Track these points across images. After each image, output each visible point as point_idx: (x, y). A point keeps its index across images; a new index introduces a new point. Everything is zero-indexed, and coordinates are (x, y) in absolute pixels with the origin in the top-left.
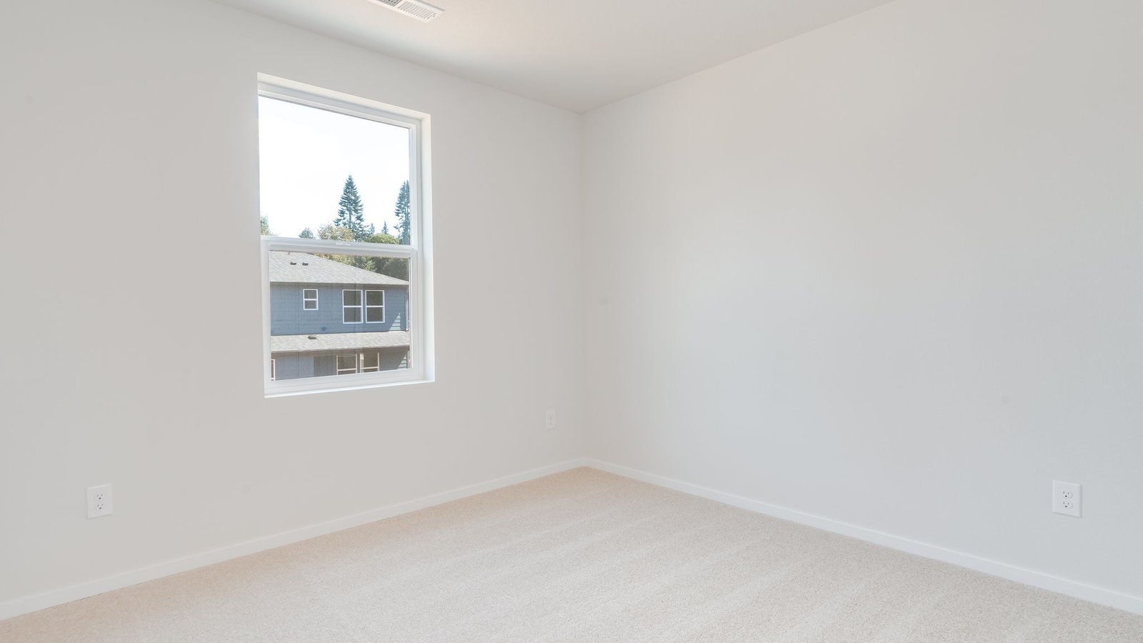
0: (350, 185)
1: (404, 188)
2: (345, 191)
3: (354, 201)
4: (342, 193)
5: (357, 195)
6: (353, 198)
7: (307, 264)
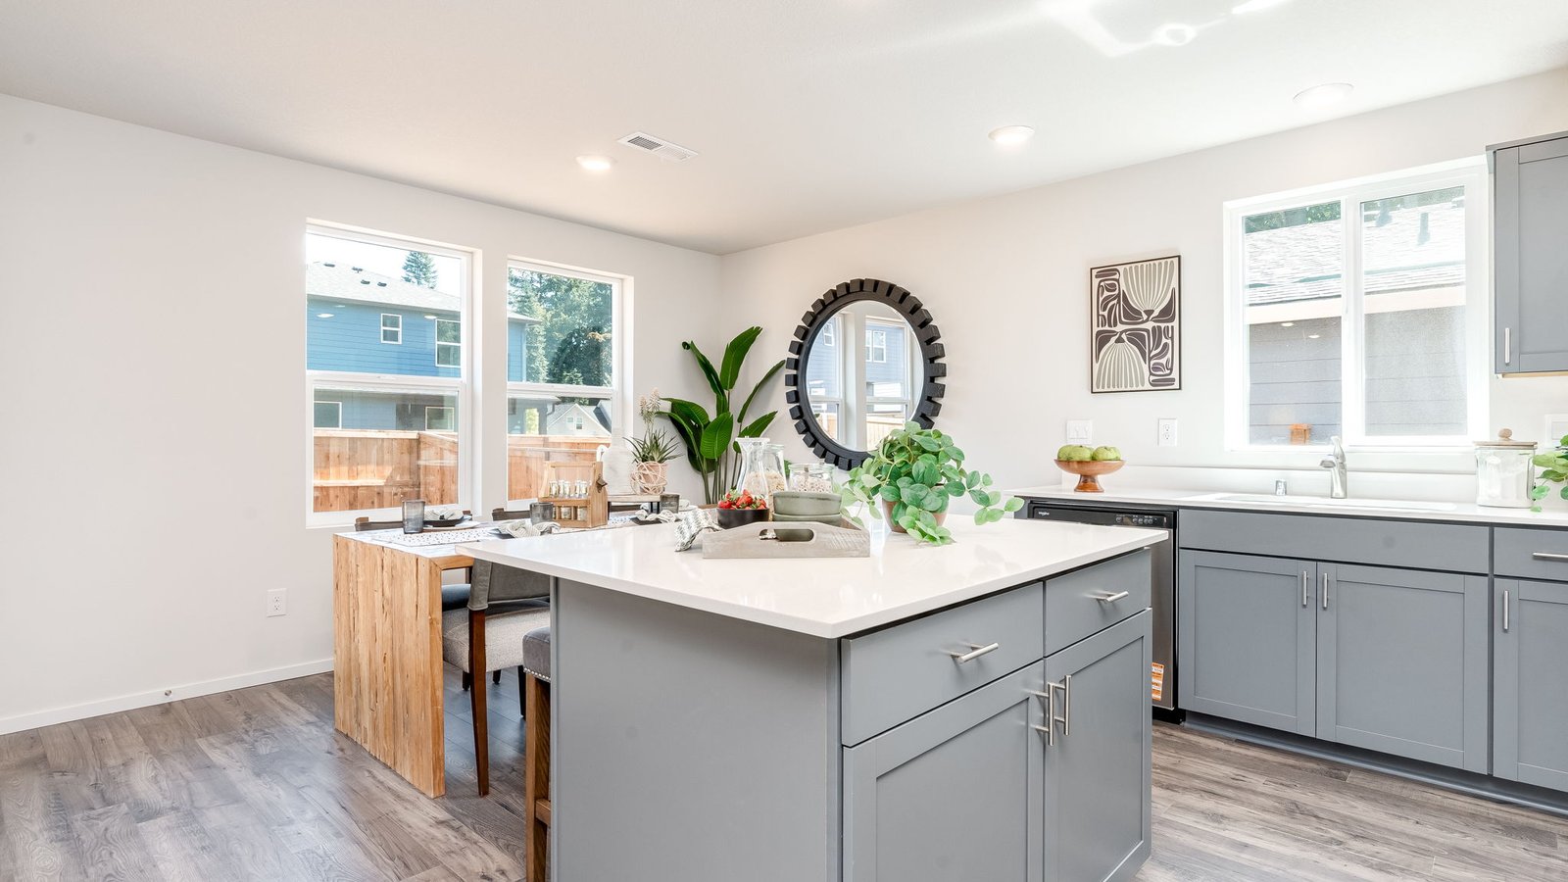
3: (425, 265)
7: (385, 285)
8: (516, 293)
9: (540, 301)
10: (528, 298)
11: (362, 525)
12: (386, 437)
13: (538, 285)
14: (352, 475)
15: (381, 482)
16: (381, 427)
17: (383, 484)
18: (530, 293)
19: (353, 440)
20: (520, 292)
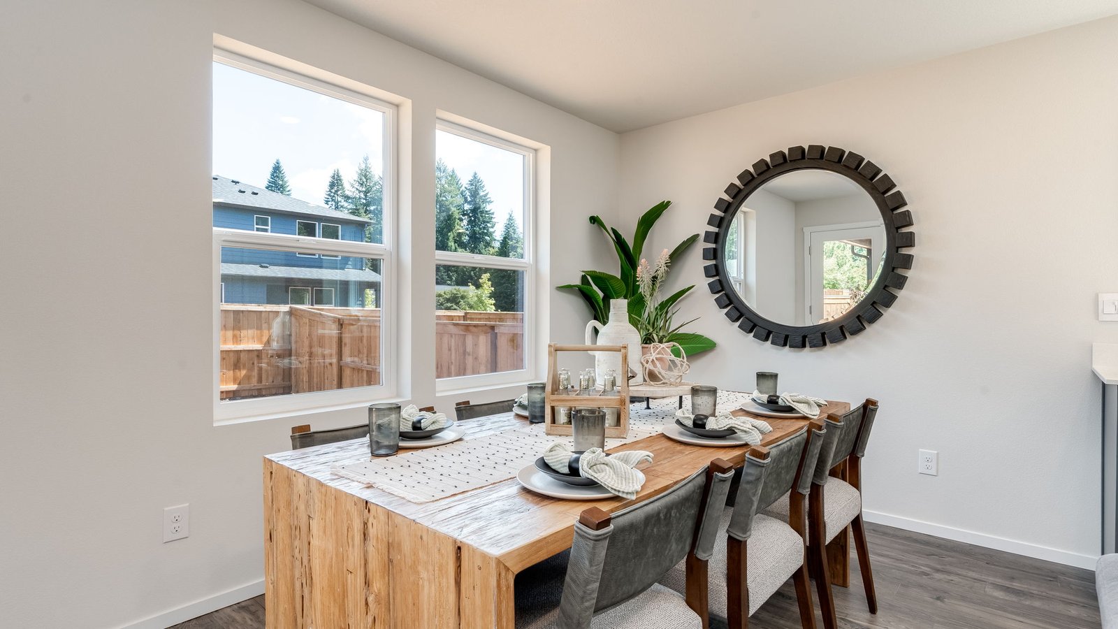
0: (277, 169)
1: (334, 176)
2: (272, 175)
3: (282, 186)
4: (269, 176)
5: (285, 179)
6: (281, 182)
7: (257, 194)
8: (349, 207)
9: (365, 213)
10: (357, 210)
11: (302, 437)
12: (264, 310)
13: (364, 201)
14: (236, 339)
15: (259, 347)
16: (259, 303)
17: (261, 348)
18: (358, 207)
19: (236, 312)
20: (351, 206)
